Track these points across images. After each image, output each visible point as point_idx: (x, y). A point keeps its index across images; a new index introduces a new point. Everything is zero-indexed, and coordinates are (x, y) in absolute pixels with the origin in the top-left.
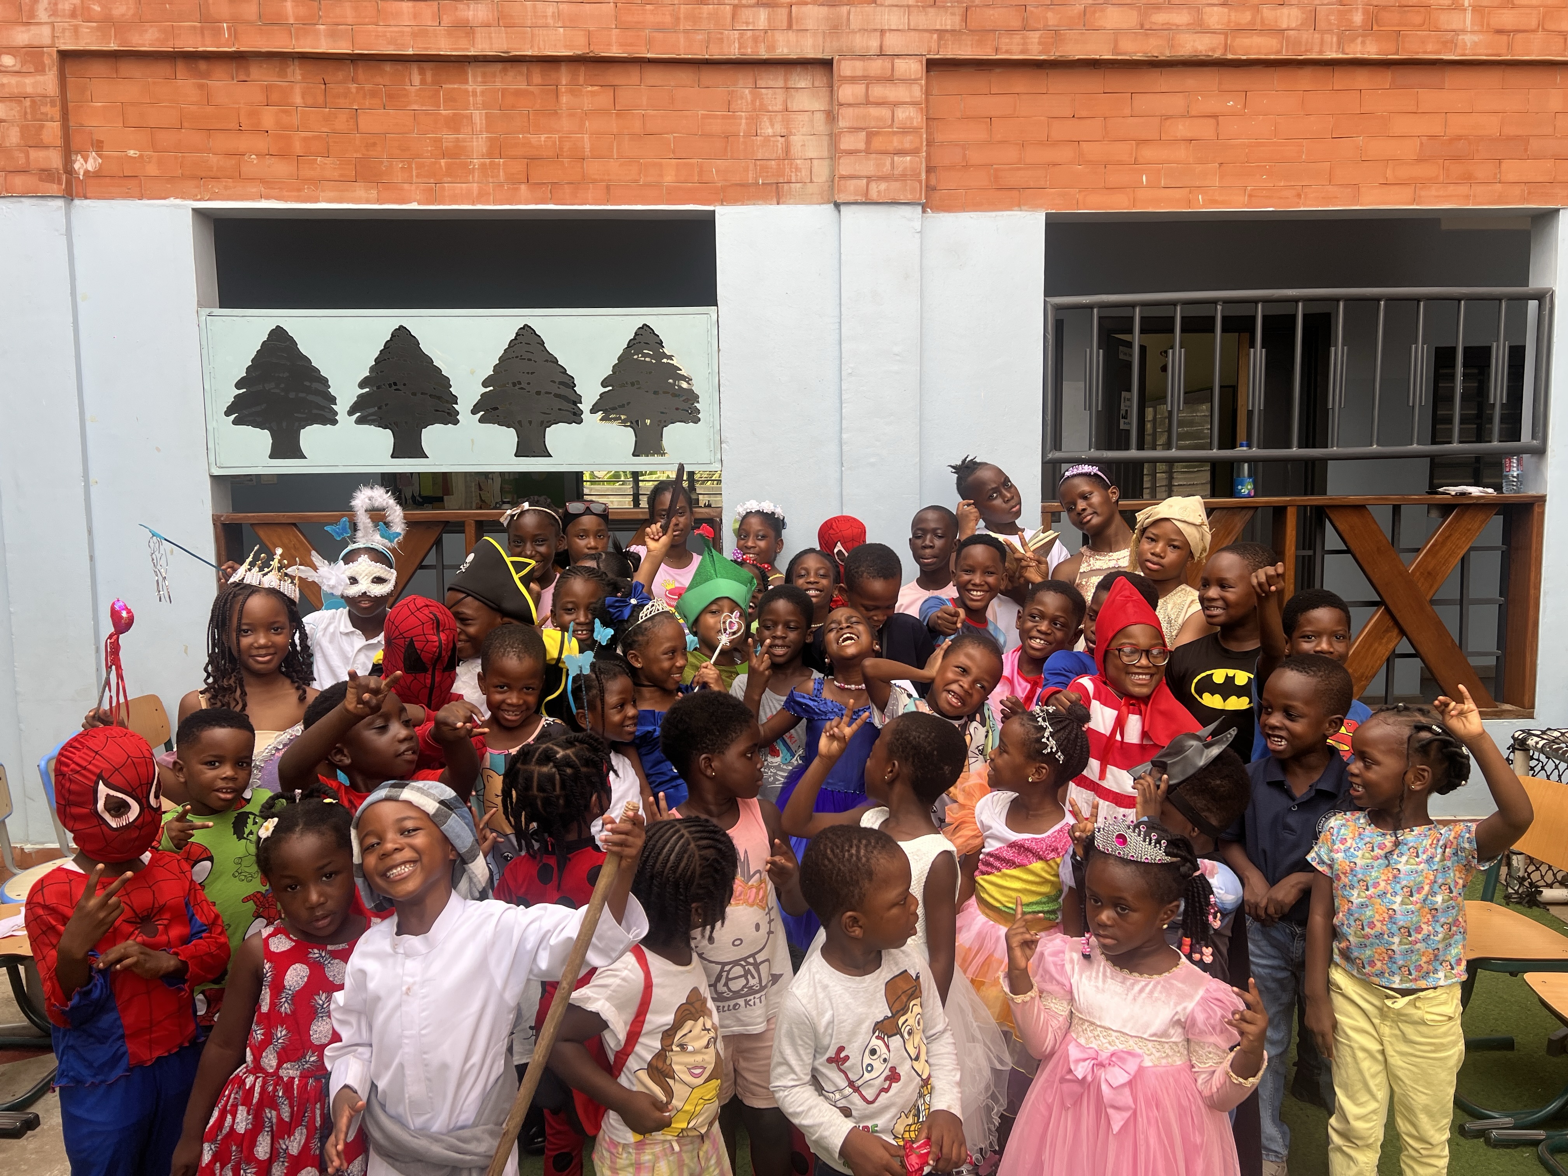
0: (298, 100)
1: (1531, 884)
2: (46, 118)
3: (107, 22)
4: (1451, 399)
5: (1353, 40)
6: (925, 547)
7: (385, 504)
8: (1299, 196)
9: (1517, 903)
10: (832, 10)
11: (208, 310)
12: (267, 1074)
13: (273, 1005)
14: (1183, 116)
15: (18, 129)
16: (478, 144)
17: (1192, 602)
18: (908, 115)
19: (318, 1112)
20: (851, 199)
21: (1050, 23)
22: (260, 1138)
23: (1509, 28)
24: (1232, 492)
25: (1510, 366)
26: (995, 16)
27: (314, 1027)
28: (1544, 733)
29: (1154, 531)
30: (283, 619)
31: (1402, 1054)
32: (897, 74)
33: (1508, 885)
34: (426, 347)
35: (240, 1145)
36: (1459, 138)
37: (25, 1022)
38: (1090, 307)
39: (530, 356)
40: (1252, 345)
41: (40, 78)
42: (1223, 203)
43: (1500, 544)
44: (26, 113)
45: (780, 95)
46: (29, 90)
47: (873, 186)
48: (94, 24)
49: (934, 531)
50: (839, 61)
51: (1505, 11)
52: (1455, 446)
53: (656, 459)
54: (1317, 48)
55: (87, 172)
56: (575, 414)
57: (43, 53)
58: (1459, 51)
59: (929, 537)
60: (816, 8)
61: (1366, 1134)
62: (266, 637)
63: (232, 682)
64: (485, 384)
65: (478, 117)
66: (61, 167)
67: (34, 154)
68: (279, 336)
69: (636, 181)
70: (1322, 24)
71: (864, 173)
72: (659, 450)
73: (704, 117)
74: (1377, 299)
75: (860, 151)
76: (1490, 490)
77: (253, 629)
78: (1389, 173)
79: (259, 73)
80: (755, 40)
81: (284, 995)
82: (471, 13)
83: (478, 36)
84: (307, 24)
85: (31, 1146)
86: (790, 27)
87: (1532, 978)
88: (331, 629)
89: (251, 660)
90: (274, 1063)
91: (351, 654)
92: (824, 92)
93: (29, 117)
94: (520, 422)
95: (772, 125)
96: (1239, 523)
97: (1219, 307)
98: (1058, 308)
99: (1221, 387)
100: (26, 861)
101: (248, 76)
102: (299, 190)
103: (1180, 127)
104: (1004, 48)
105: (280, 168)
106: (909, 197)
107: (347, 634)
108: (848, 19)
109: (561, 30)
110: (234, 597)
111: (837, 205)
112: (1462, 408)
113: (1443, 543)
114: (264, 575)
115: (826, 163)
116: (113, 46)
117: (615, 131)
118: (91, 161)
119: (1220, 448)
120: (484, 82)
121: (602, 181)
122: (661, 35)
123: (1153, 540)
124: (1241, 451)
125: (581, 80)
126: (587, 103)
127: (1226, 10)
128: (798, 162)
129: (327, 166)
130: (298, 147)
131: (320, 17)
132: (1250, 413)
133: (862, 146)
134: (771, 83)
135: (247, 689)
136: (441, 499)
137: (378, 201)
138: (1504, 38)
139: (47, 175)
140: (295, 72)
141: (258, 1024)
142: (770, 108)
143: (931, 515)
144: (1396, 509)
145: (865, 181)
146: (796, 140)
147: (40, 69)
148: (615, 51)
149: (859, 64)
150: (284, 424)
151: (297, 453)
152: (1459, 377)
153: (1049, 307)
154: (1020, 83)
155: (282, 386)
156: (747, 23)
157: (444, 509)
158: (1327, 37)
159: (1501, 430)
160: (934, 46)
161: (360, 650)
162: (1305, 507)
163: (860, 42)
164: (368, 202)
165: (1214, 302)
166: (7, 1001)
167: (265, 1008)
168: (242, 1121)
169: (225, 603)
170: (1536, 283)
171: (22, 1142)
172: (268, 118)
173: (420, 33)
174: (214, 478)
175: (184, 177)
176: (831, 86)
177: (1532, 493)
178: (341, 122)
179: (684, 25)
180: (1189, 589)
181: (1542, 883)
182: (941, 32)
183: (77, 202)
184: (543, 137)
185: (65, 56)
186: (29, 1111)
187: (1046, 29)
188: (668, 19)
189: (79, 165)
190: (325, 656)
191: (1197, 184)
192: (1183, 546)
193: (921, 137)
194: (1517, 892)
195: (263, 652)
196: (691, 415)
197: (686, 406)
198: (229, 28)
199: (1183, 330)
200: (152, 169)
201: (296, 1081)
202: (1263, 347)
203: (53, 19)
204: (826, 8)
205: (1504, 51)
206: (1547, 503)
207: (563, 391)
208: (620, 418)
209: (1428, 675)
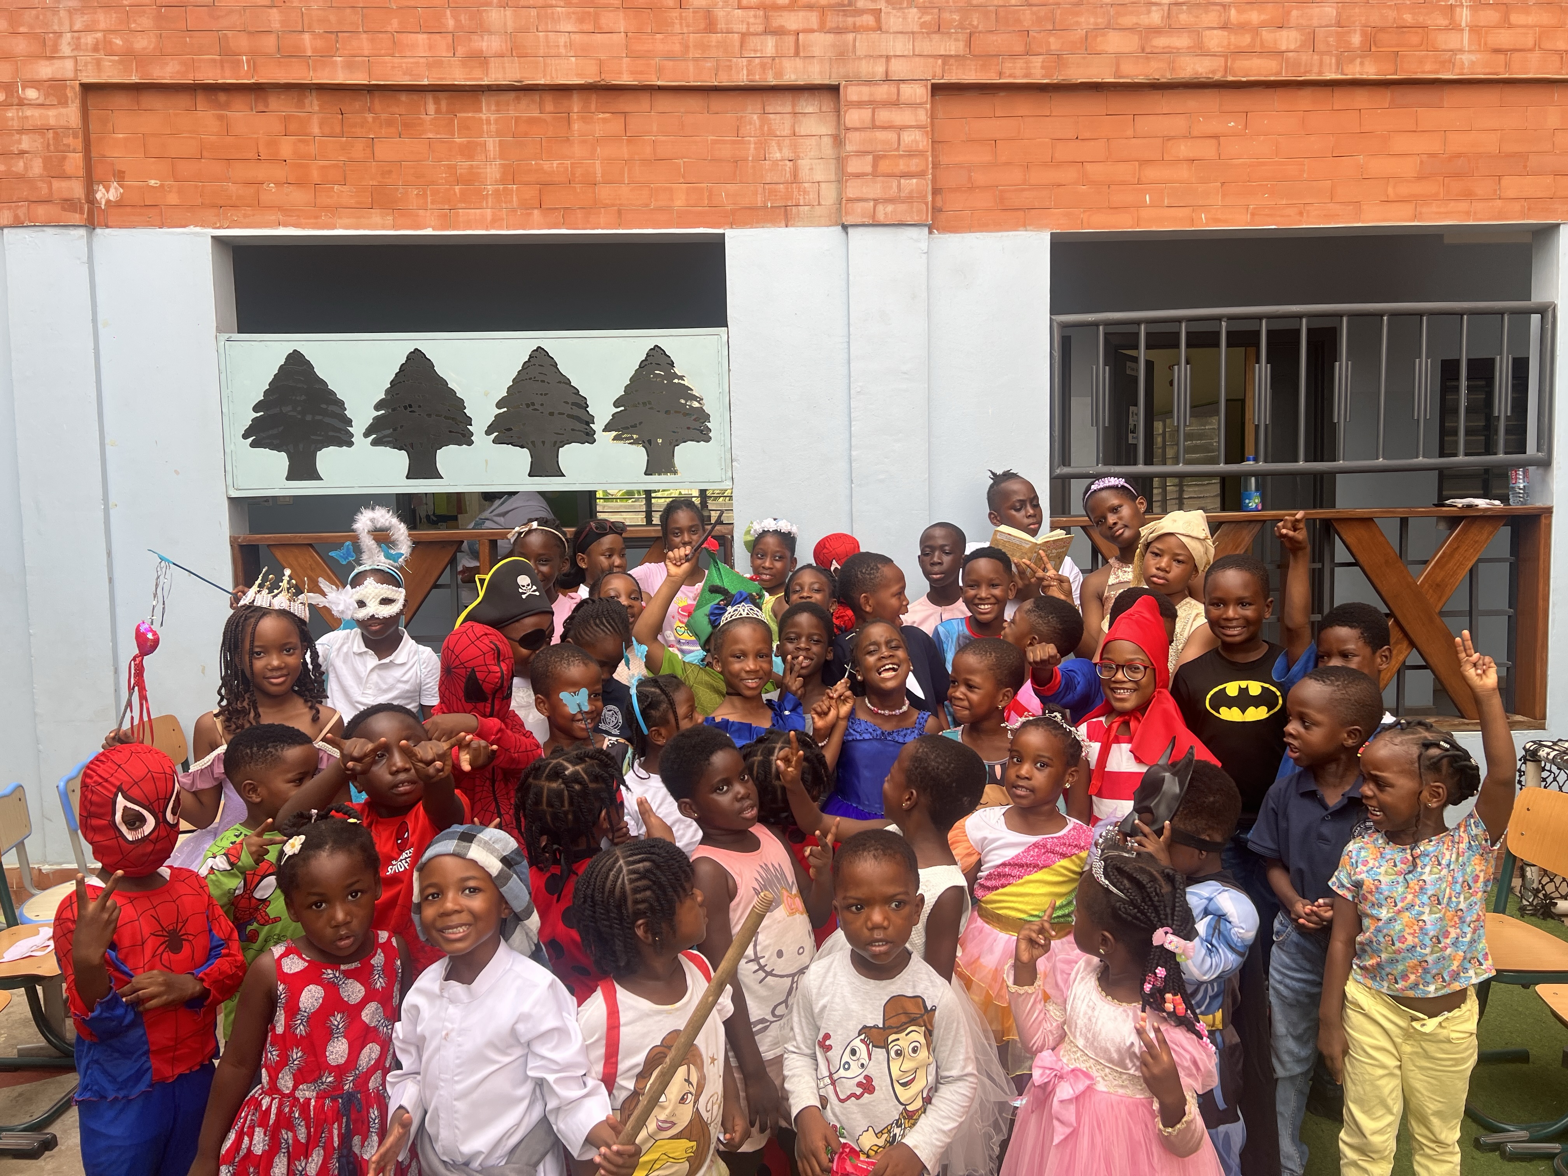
0: (316, 130)
1: (1545, 895)
2: (68, 149)
3: (129, 56)
4: (1456, 411)
5: (1352, 61)
6: (933, 564)
7: (387, 524)
8: (1301, 214)
9: (1532, 915)
10: (838, 37)
11: (227, 336)
12: (283, 1095)
13: (288, 1026)
14: (1185, 137)
15: (40, 160)
16: (492, 171)
17: (1197, 615)
18: (914, 139)
19: (336, 1132)
20: (859, 221)
21: (1053, 47)
22: (276, 1159)
23: (1505, 47)
24: (1239, 506)
25: (1513, 378)
26: (998, 41)
27: (330, 1048)
28: (1555, 744)
29: (1159, 546)
30: (295, 640)
31: (1421, 1068)
32: (903, 99)
33: (1522, 897)
34: (441, 370)
35: (257, 1167)
36: (1459, 155)
37: (43, 1043)
38: (1096, 324)
39: (542, 377)
40: (1258, 361)
41: (63, 111)
42: (1225, 221)
43: (1507, 555)
44: (48, 145)
45: (788, 120)
46: (52, 122)
47: (880, 208)
48: (116, 58)
49: (942, 548)
50: (846, 87)
51: (1502, 31)
52: (1461, 458)
53: (669, 477)
54: (1316, 69)
55: (108, 202)
56: (587, 434)
57: (66, 86)
58: (1457, 70)
59: (937, 553)
60: (822, 35)
61: (1381, 1147)
62: (278, 659)
63: (245, 704)
64: (499, 405)
65: (492, 144)
66: (83, 197)
67: (56, 184)
68: (296, 360)
69: (647, 205)
70: (1320, 46)
71: (871, 196)
72: (670, 468)
73: (714, 142)
74: (1380, 315)
75: (867, 175)
76: (1497, 502)
77: (266, 650)
78: (1390, 190)
79: (277, 104)
80: (763, 66)
81: (299, 1017)
82: (485, 44)
83: (492, 65)
84: (324, 56)
85: (49, 1167)
86: (797, 54)
87: (1543, 990)
88: (345, 649)
89: (265, 682)
90: (290, 1084)
91: (364, 674)
92: (831, 118)
93: (52, 148)
94: (533, 442)
95: (780, 150)
96: (1247, 537)
97: (1224, 324)
98: (1064, 326)
99: (1227, 401)
100: (45, 882)
101: (267, 106)
102: (316, 217)
103: (1183, 147)
104: (1008, 72)
105: (298, 197)
106: (916, 219)
107: (360, 654)
108: (854, 46)
109: (573, 59)
110: (245, 620)
111: (845, 227)
112: (1466, 421)
113: (1451, 555)
114: (274, 597)
115: (833, 186)
116: (135, 79)
117: (626, 157)
118: (112, 190)
119: (1226, 463)
120: (498, 111)
121: (613, 205)
122: (671, 63)
123: (1157, 555)
124: (1249, 465)
125: (593, 107)
126: (598, 130)
127: (1226, 33)
128: (806, 185)
129: (343, 193)
130: (315, 176)
131: (337, 49)
132: (1257, 427)
133: (869, 169)
134: (779, 109)
135: (260, 710)
136: (455, 518)
137: (394, 227)
138: (1502, 57)
139: (69, 204)
140: (313, 103)
141: (272, 1045)
142: (778, 133)
143: (938, 532)
144: (1404, 522)
145: (872, 204)
146: (804, 164)
147: (63, 102)
148: (626, 79)
149: (865, 90)
150: (301, 446)
151: (313, 475)
152: (1463, 391)
153: (1055, 324)
154: (1024, 106)
155: (299, 409)
156: (755, 51)
157: (458, 528)
158: (1326, 59)
159: (1506, 441)
160: (939, 72)
161: (372, 670)
162: (1314, 520)
163: (865, 68)
164: (384, 228)
165: (1218, 318)
166: (24, 1023)
167: (280, 1030)
168: (259, 1143)
169: (237, 626)
170: (1538, 297)
171: (40, 1162)
172: (286, 148)
173: (435, 63)
174: (231, 500)
175: (203, 206)
176: (838, 111)
177: (1539, 504)
178: (359, 150)
179: (693, 53)
180: (1193, 602)
181: (1556, 895)
182: (945, 58)
183: (98, 231)
184: (555, 163)
185: (87, 88)
186: (46, 1131)
187: (1049, 53)
188: (677, 48)
189: (101, 195)
190: (338, 677)
191: (1200, 203)
192: (1188, 561)
193: (927, 160)
194: (1531, 904)
195: (275, 674)
196: (703, 435)
197: (696, 425)
198: (248, 61)
199: (1188, 346)
200: (173, 198)
201: (313, 1102)
202: (1268, 362)
203: (75, 53)
204: (832, 35)
205: (1502, 70)
206: (1554, 515)
207: (577, 412)
208: (632, 438)
209: (1439, 687)
